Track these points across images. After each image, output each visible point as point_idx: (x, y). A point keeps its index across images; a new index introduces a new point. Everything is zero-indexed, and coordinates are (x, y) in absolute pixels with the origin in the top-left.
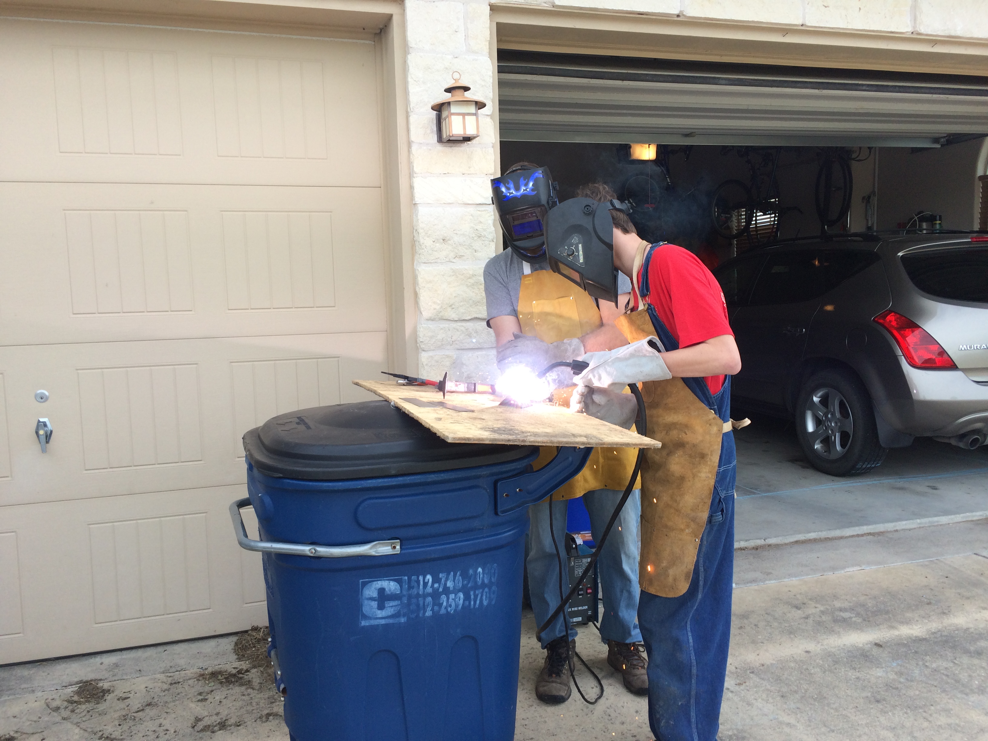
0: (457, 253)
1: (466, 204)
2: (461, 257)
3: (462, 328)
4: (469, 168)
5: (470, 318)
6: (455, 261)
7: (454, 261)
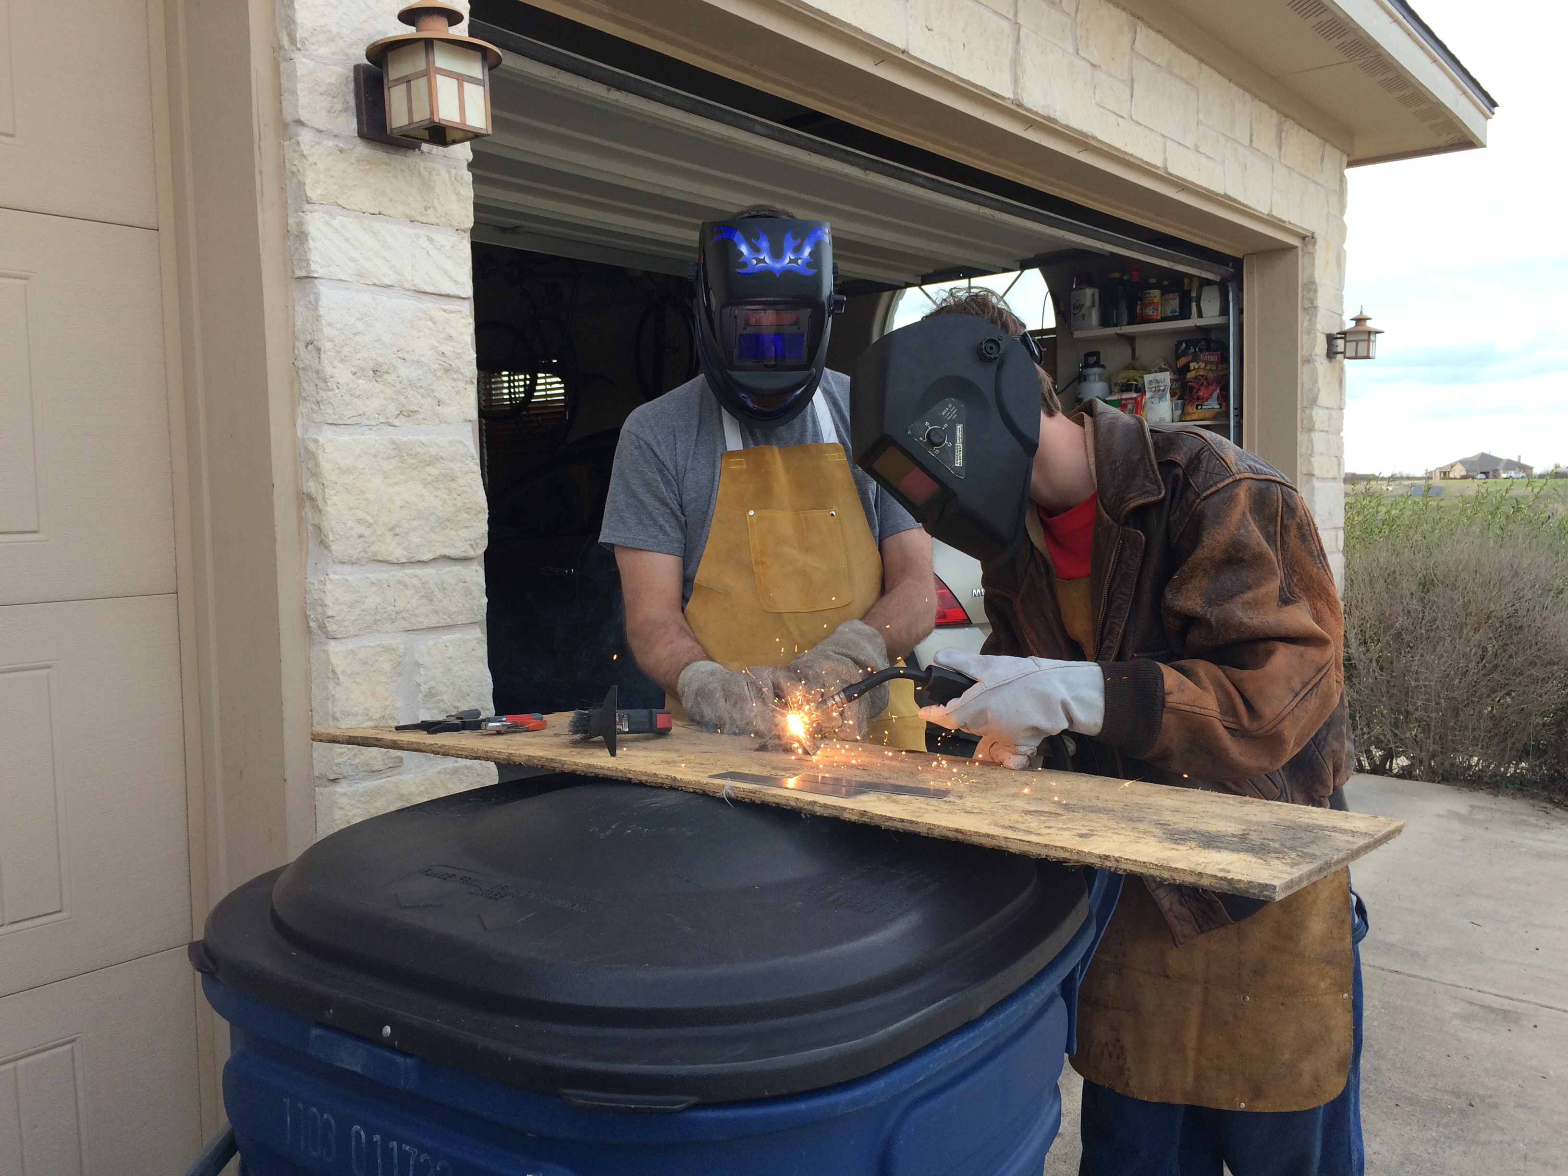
0: (404, 406)
1: (419, 292)
2: (410, 414)
3: (415, 581)
4: (426, 208)
5: (430, 556)
6: (398, 424)
7: (396, 422)
